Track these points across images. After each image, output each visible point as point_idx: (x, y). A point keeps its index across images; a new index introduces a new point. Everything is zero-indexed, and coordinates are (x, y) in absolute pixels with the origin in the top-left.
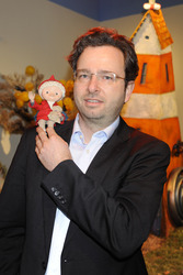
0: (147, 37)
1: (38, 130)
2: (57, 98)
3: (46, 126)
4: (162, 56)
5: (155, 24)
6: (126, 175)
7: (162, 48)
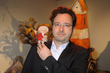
0: (77, 8)
1: (38, 44)
2: (45, 32)
3: (41, 43)
4: (83, 15)
5: (80, 3)
6: (73, 62)
7: (83, 12)
